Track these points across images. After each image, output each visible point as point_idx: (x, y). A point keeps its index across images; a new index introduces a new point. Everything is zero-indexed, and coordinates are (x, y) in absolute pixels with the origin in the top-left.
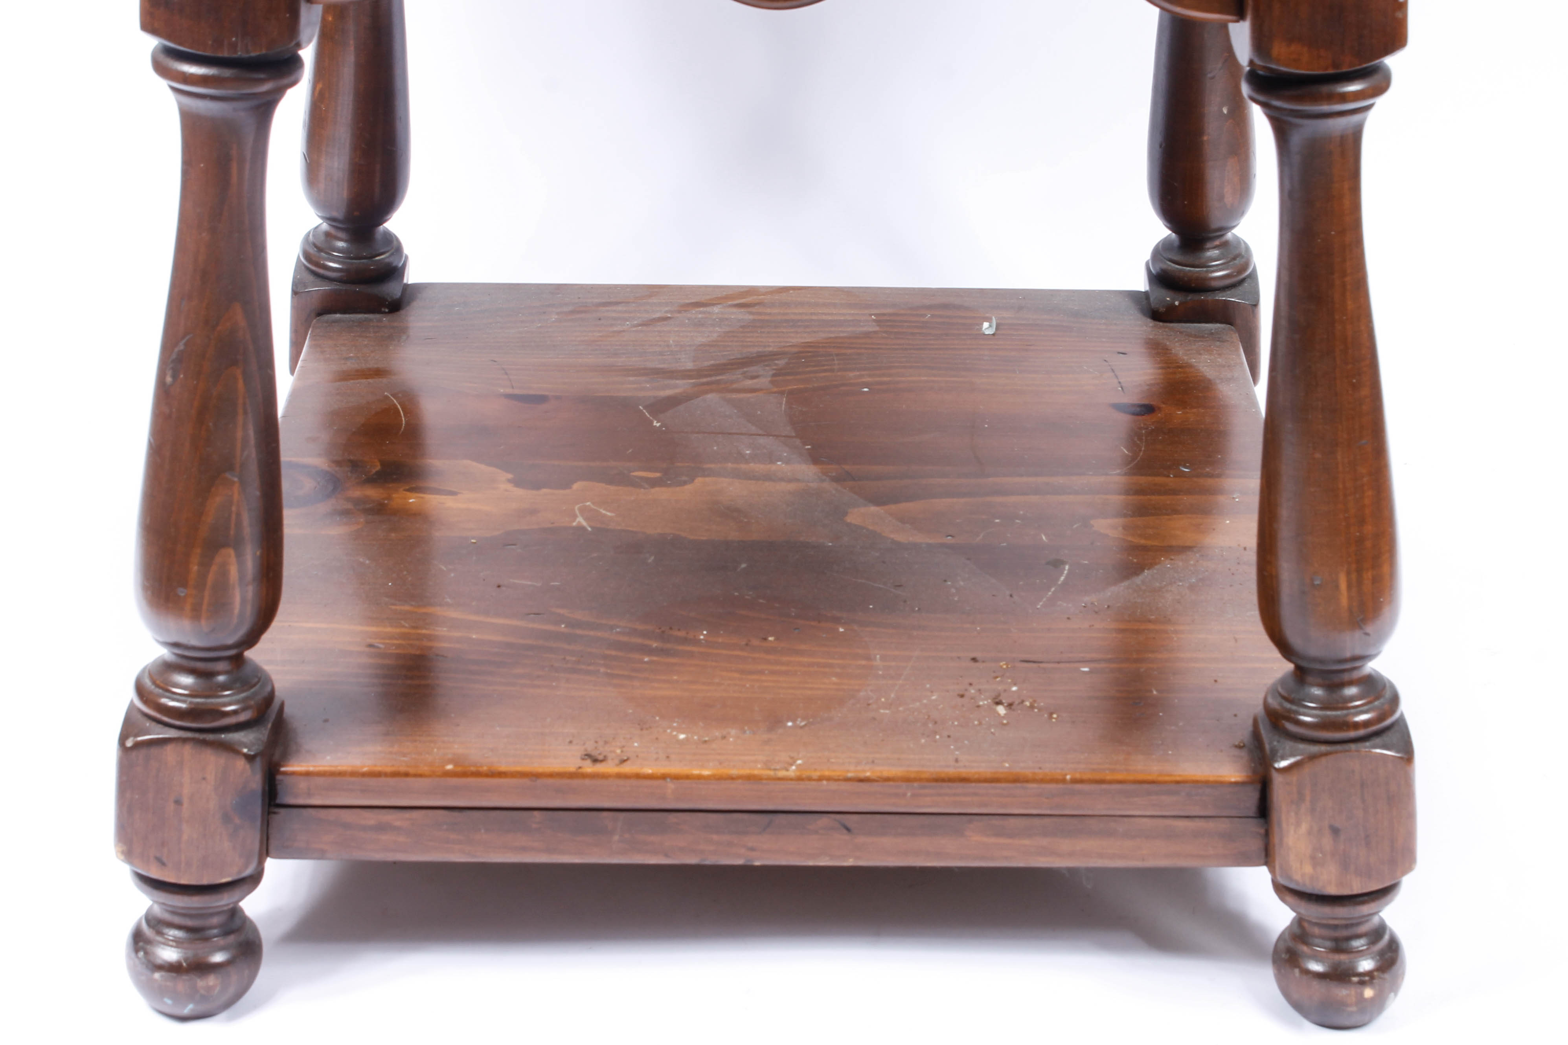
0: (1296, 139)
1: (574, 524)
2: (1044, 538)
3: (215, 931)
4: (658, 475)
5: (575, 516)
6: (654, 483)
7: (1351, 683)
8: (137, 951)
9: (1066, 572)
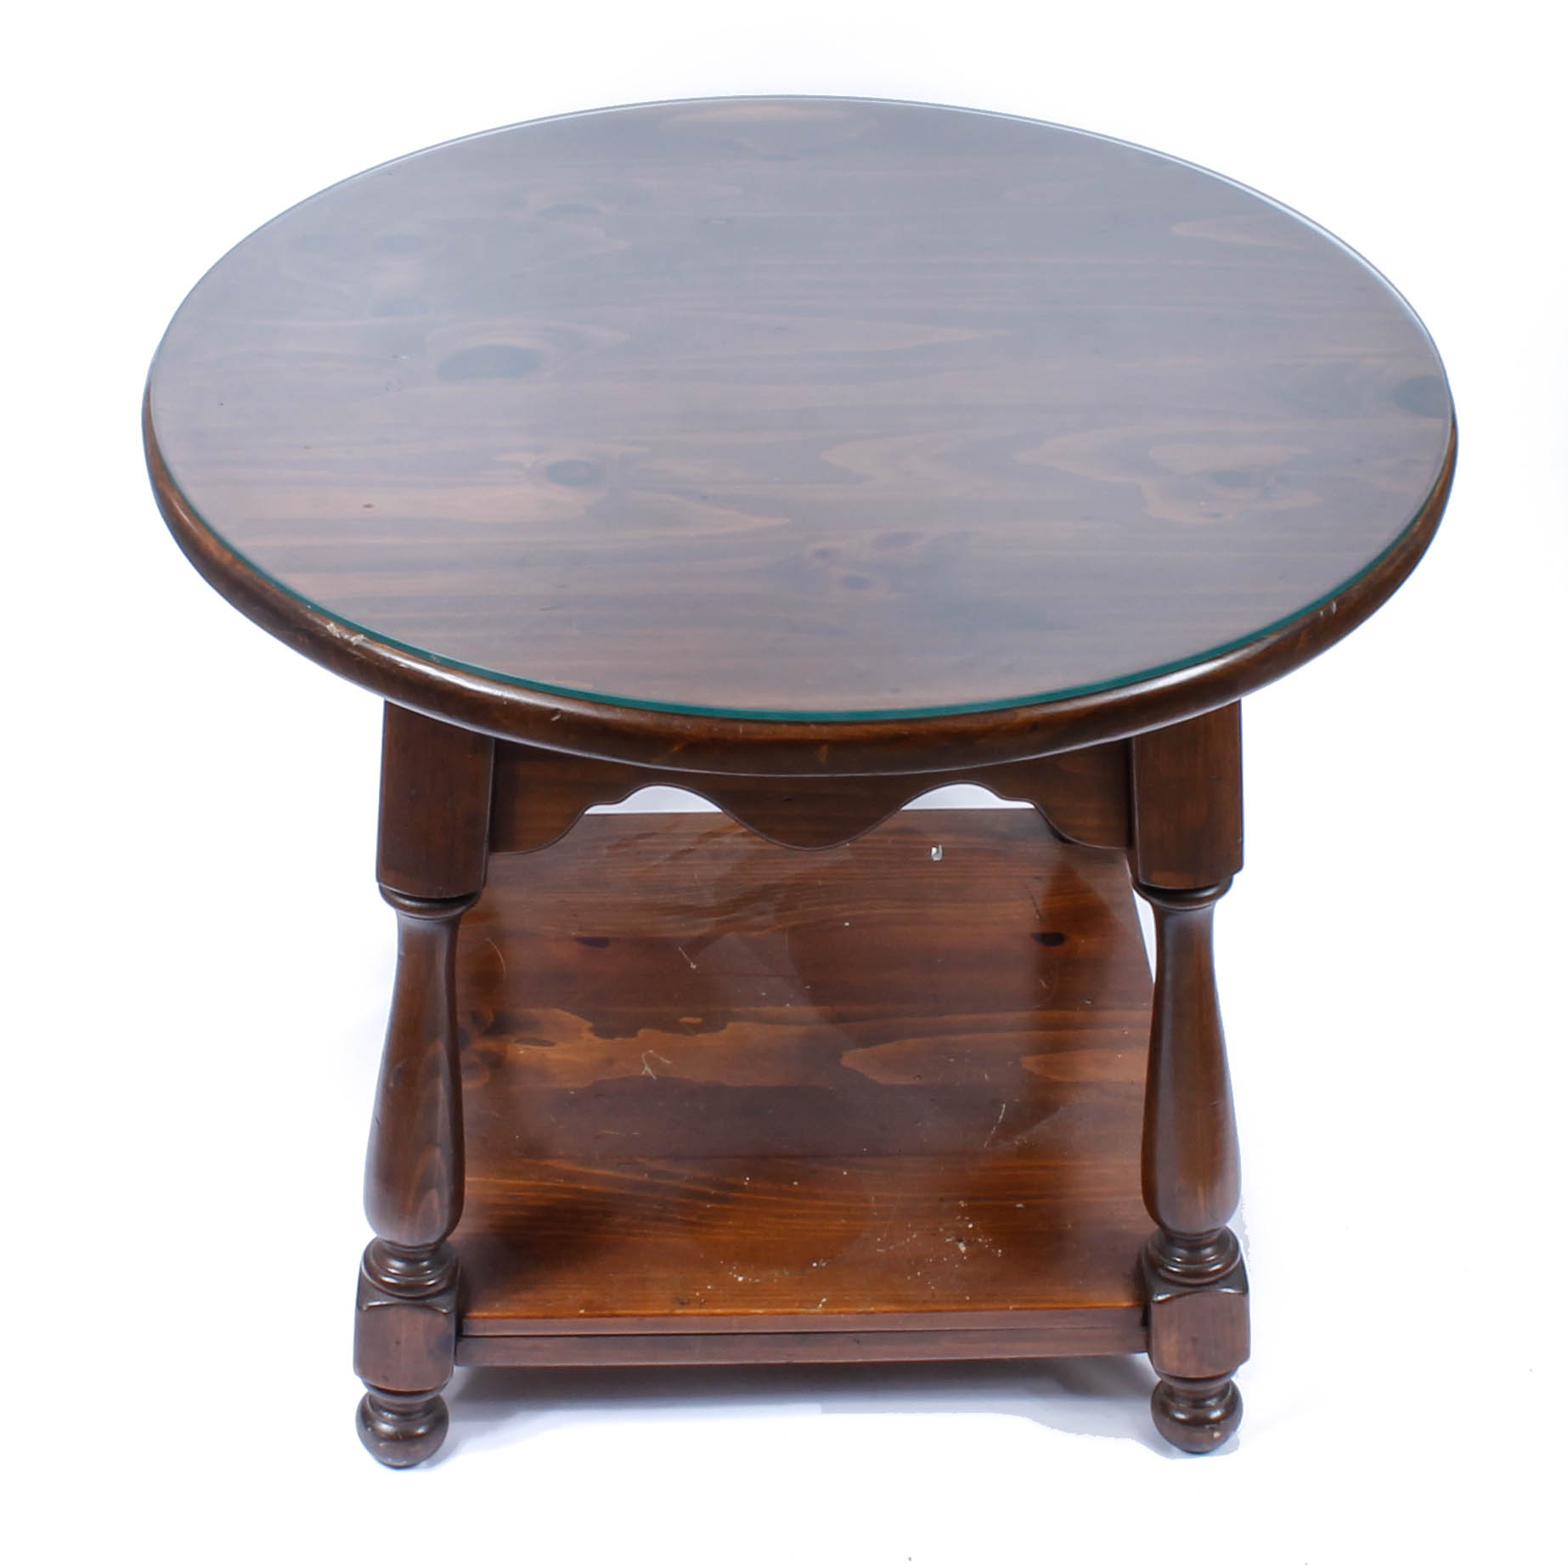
1: (643, 1073)
2: (986, 1077)
4: (698, 1020)
5: (644, 1066)
6: (698, 1029)
7: (1207, 1246)
8: (367, 1426)
9: (1003, 1111)
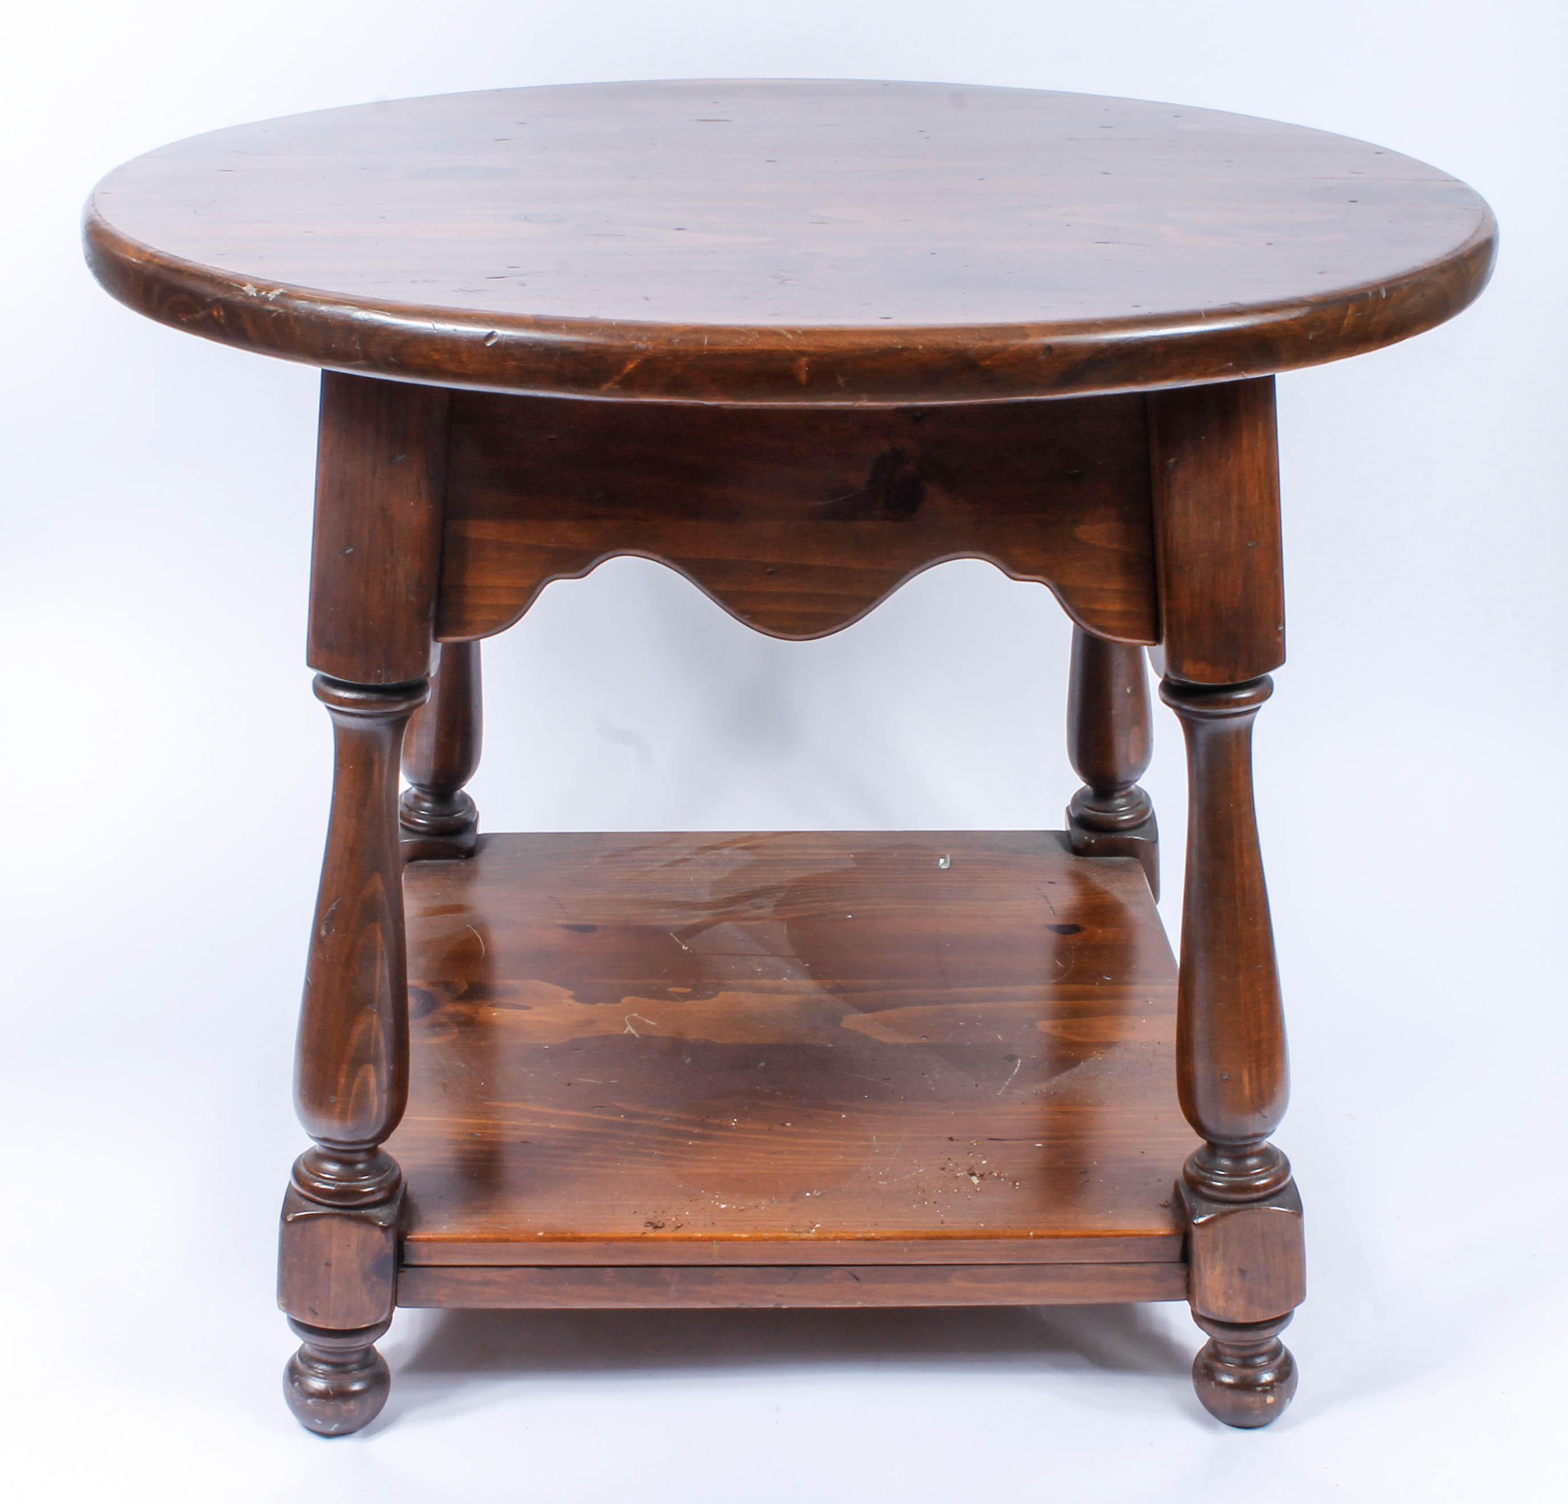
0: (1202, 735)
1: (625, 1032)
2: (1000, 1037)
3: (355, 1366)
4: (688, 990)
5: (626, 1026)
6: (686, 997)
7: (1252, 1155)
8: (293, 1382)
9: (1019, 1065)
